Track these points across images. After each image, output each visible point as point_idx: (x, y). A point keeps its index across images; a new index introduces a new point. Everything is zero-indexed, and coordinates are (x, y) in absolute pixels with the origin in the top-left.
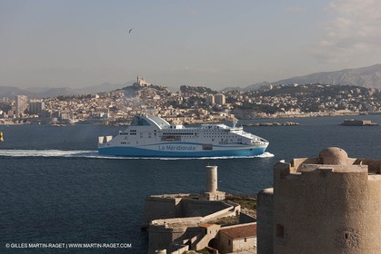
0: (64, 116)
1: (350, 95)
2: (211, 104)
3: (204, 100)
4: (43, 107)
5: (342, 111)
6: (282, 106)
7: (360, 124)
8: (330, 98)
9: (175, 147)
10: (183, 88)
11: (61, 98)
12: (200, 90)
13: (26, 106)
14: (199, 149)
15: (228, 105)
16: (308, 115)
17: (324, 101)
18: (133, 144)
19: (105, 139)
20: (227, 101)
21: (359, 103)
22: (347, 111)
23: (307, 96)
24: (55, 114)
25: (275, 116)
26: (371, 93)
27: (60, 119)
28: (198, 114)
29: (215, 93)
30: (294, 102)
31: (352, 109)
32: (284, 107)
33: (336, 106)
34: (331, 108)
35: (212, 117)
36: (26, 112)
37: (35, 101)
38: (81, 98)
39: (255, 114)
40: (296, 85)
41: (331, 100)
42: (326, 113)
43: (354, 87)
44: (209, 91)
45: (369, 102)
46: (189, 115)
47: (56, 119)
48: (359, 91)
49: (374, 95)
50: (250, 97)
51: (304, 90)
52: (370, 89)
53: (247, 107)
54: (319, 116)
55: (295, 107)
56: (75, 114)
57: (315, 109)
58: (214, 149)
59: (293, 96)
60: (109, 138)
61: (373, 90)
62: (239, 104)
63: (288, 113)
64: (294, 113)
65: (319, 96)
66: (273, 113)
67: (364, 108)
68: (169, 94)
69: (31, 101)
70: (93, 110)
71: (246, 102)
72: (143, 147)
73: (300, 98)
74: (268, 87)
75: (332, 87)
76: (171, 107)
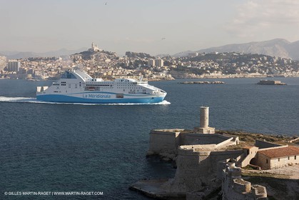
0: (37, 73)
1: (259, 62)
2: (152, 66)
3: (146, 63)
4: (19, 66)
5: (253, 74)
6: (207, 69)
7: (273, 83)
8: (243, 64)
9: (95, 96)
10: (128, 54)
11: (31, 60)
12: (142, 55)
13: (6, 65)
14: (114, 97)
15: (166, 67)
16: (228, 76)
17: (239, 66)
18: (63, 93)
19: (42, 89)
20: (165, 64)
21: (266, 68)
22: (257, 74)
23: (226, 62)
24: (30, 72)
25: (202, 76)
26: (275, 61)
27: (34, 75)
28: (143, 74)
29: (154, 58)
30: (216, 66)
31: (261, 73)
32: (209, 70)
33: (249, 70)
34: (245, 71)
35: (155, 76)
36: (5, 69)
37: (12, 61)
38: (47, 60)
39: (187, 74)
40: (217, 53)
41: (244, 66)
42: (241, 75)
43: (262, 56)
44: (148, 56)
45: (274, 67)
46: (137, 74)
47: (30, 75)
48: (265, 58)
49: (278, 62)
50: (182, 61)
51: (224, 58)
52: (274, 58)
53: (180, 69)
54: (236, 78)
55: (218, 70)
56: (46, 72)
57: (233, 72)
58: (125, 97)
59: (215, 61)
60: (45, 88)
61: (277, 58)
62: (174, 66)
63: (212, 74)
64: (217, 75)
65: (235, 62)
66: (200, 74)
67: (270, 72)
68: (118, 58)
69: (10, 61)
70: (60, 69)
71: (179, 65)
72: (71, 95)
73: (220, 63)
74: (194, 54)
75: (245, 55)
76: (120, 68)
